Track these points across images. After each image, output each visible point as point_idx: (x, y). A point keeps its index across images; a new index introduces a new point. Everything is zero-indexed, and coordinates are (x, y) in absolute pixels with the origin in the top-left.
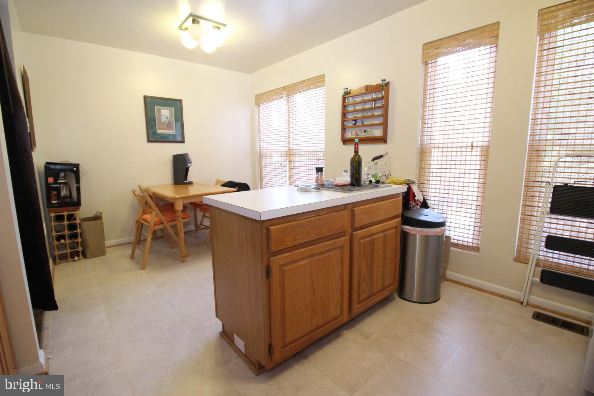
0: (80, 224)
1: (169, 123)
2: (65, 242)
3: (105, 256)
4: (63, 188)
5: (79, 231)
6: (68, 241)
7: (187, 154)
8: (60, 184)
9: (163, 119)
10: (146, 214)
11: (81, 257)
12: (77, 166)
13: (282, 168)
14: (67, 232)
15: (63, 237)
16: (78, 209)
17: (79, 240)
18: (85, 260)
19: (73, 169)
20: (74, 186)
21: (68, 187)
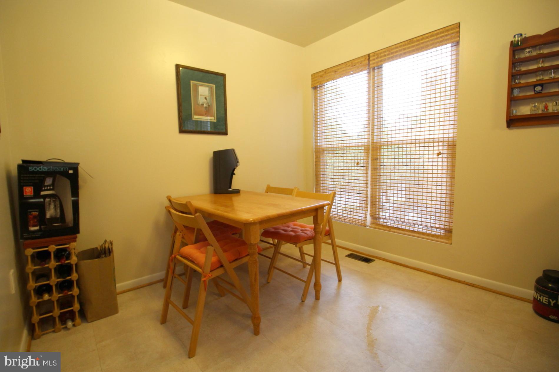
0: (76, 265)
1: (209, 105)
2: (50, 298)
3: (117, 315)
4: (50, 204)
5: (74, 276)
6: (56, 296)
7: (232, 151)
8: (45, 197)
9: (201, 100)
10: (187, 245)
11: (78, 320)
12: (75, 167)
13: (358, 168)
14: (54, 280)
15: (48, 289)
16: (74, 240)
17: (75, 291)
18: (85, 325)
19: (68, 172)
20: (68, 200)
21: (58, 203)
